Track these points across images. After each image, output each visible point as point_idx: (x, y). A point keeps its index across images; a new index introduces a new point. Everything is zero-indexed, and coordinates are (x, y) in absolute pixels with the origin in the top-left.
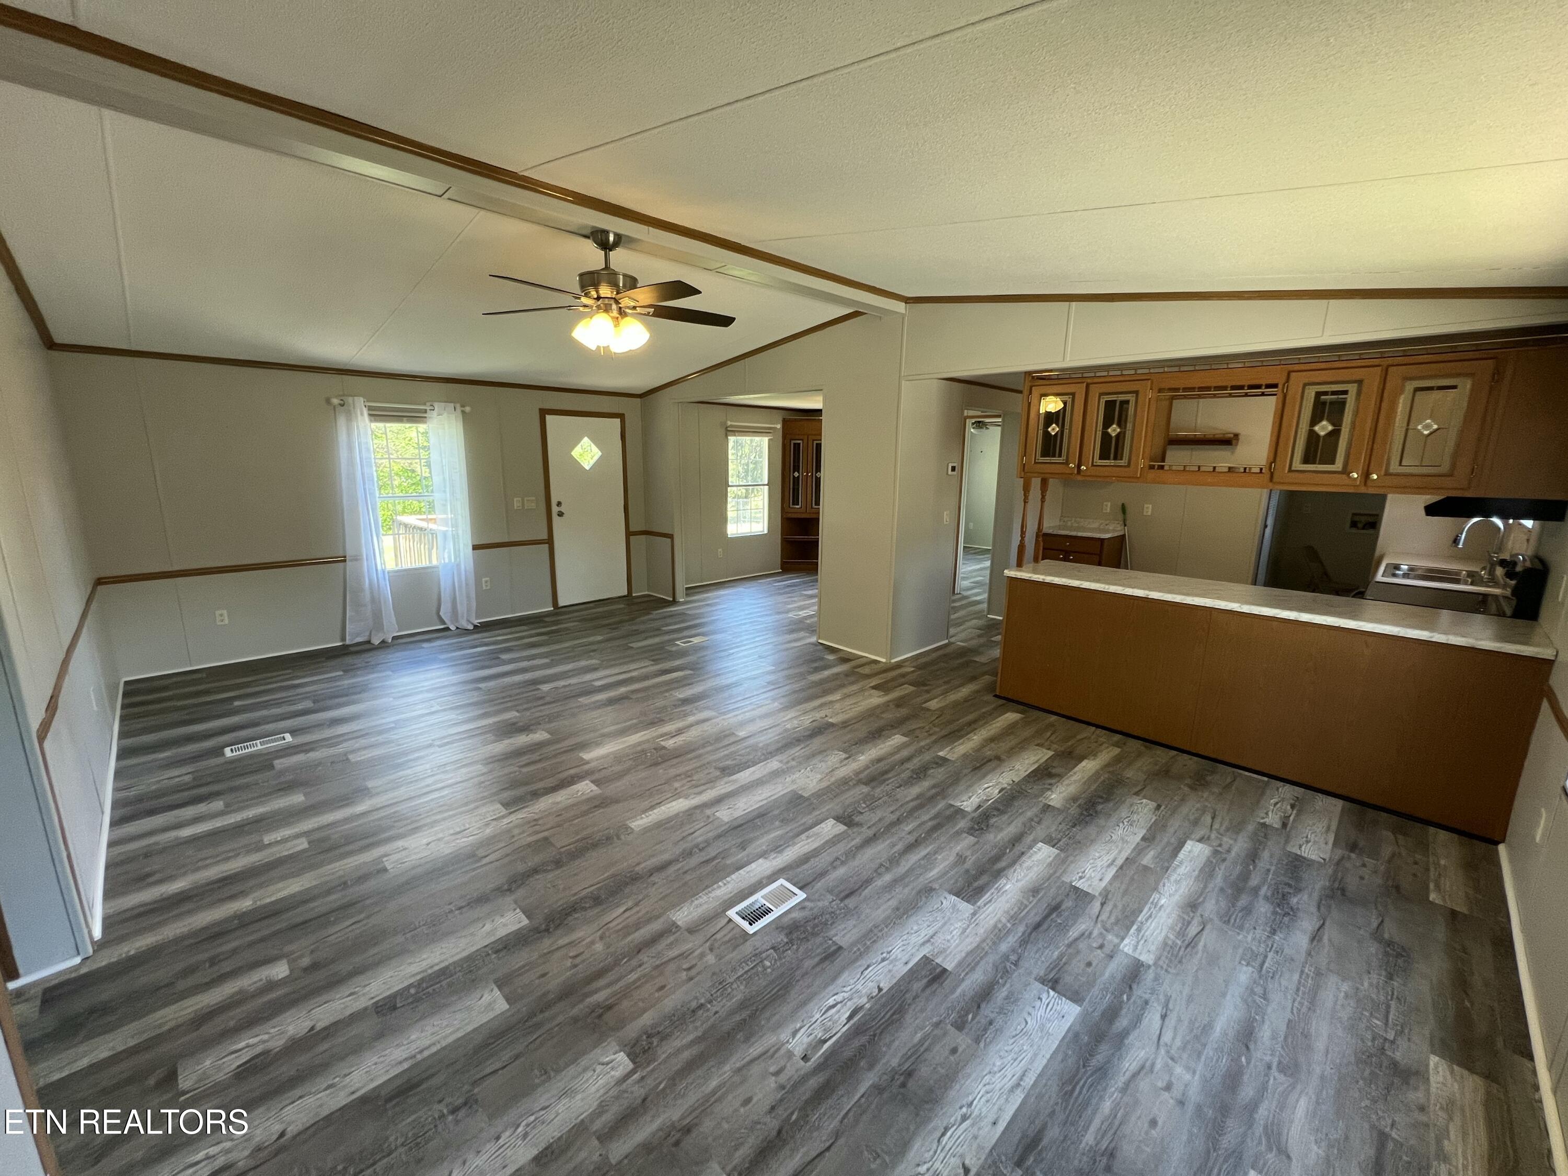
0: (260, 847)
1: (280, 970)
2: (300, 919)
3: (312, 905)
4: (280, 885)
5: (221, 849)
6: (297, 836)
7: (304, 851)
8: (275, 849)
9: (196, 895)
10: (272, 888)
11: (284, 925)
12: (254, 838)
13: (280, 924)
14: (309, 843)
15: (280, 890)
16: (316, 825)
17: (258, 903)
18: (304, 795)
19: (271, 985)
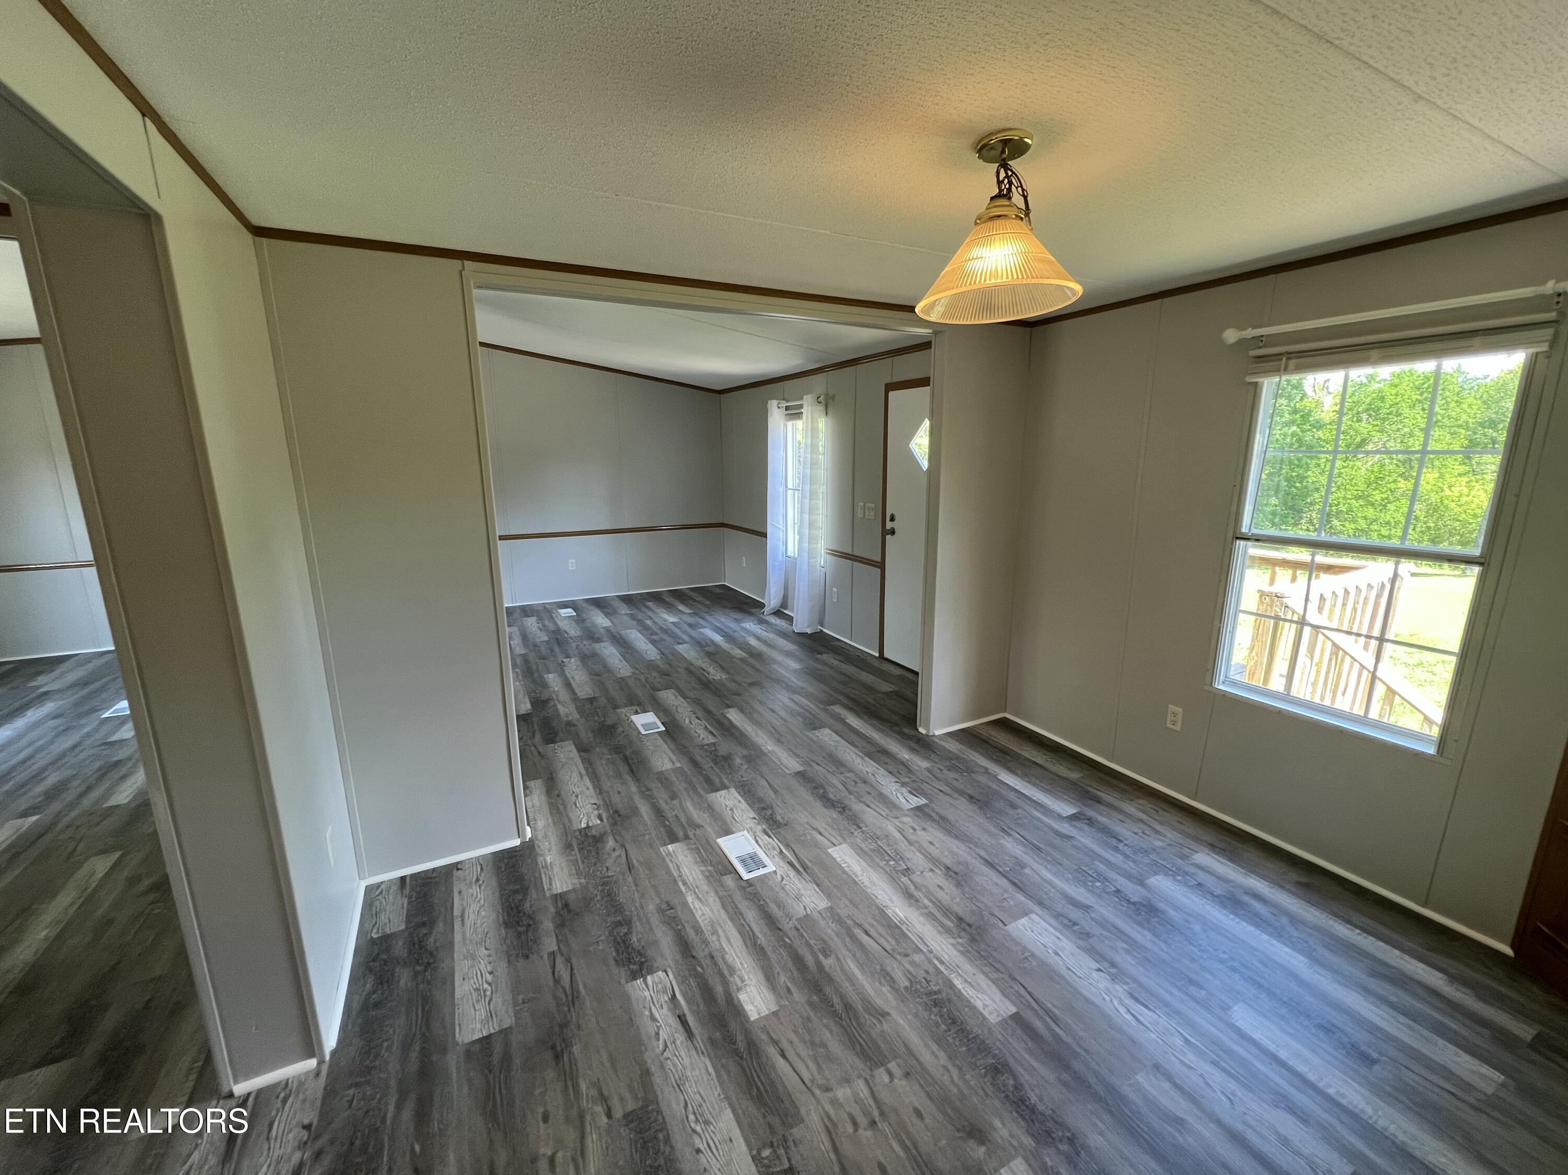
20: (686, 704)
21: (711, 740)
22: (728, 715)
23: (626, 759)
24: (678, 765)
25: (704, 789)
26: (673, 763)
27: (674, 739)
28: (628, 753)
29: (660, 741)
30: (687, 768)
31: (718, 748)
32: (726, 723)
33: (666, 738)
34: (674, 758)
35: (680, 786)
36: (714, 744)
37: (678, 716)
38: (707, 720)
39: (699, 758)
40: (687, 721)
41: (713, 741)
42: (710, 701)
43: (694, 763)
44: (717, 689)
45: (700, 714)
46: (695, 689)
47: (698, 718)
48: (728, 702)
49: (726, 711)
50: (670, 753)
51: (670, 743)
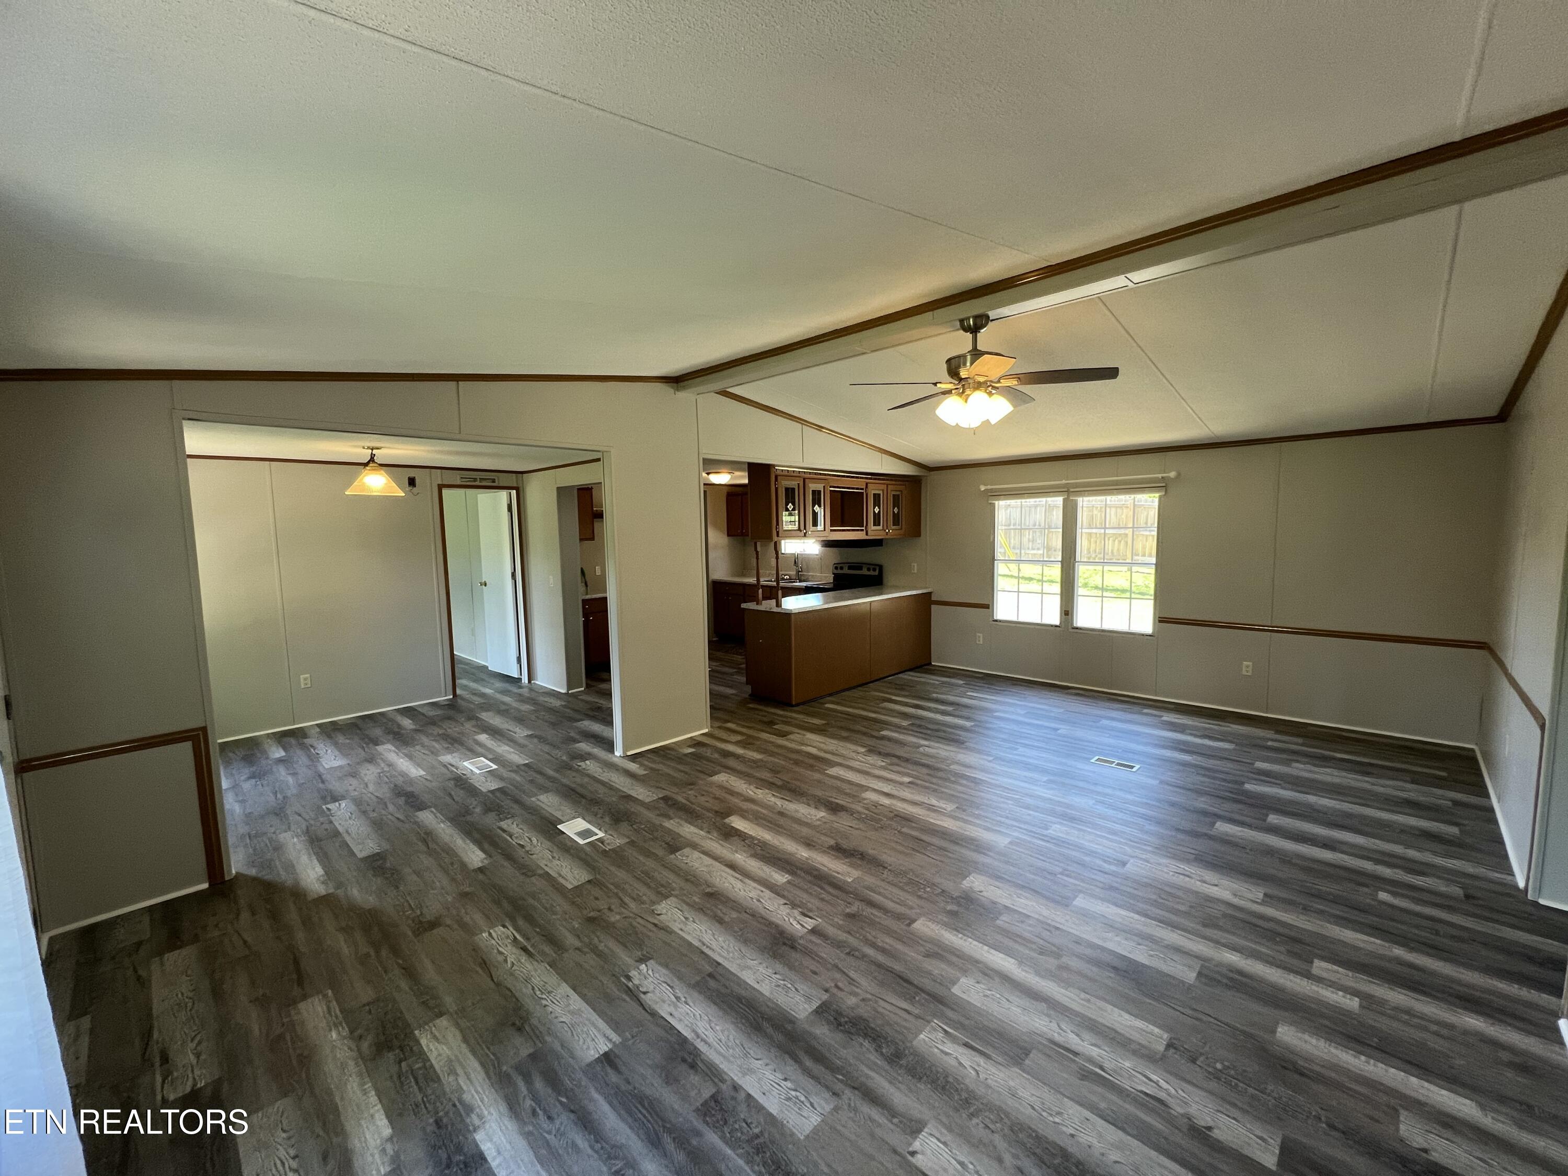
0: (1368, 1000)
1: (1383, 896)
2: (1356, 912)
3: (1341, 914)
4: (1362, 945)
5: (1418, 1035)
6: (1319, 980)
7: (1323, 958)
8: (1350, 983)
9: (1450, 995)
10: (1370, 947)
11: (1370, 917)
12: (1371, 1019)
13: (1372, 919)
14: (1312, 962)
15: (1364, 941)
16: (1291, 976)
17: (1387, 945)
18: (1274, 1032)
19: (1394, 894)
20: (542, 864)
21: (504, 824)
22: (483, 856)
23: (583, 796)
24: (533, 799)
25: (508, 788)
26: (538, 800)
27: (543, 818)
28: (584, 800)
29: (558, 814)
30: (525, 798)
31: (497, 818)
32: (486, 846)
33: (554, 818)
34: (538, 803)
35: (527, 787)
36: (501, 820)
37: (548, 844)
38: (509, 845)
39: (515, 806)
40: (534, 840)
41: (502, 823)
42: (508, 875)
43: (517, 801)
44: (498, 903)
45: (521, 852)
46: (533, 896)
47: (522, 846)
48: (481, 877)
49: (486, 862)
50: (544, 806)
51: (547, 815)
